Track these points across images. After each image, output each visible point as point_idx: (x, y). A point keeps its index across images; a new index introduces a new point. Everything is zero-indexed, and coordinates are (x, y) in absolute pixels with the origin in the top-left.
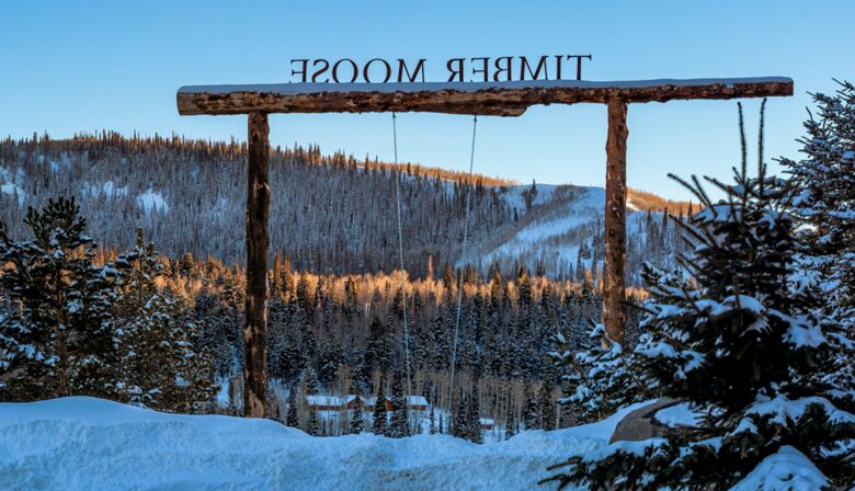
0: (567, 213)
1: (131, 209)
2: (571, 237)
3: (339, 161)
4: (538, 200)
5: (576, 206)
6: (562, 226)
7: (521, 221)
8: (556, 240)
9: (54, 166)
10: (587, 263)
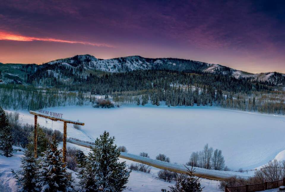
0: (213, 66)
1: (172, 65)
2: (213, 69)
3: (192, 61)
4: (210, 65)
5: (214, 66)
6: (212, 68)
7: (208, 67)
8: (212, 69)
9: (165, 61)
10: (214, 72)
